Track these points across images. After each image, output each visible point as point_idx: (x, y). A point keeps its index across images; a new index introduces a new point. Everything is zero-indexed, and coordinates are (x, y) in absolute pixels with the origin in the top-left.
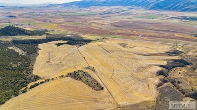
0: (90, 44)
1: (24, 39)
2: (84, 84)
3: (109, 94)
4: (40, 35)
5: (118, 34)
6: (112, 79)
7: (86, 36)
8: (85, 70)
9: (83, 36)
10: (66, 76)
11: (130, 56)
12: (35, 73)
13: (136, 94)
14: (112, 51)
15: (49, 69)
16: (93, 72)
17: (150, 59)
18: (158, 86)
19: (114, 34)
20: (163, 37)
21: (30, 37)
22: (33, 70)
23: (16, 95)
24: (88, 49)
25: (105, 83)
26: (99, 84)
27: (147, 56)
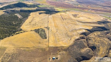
0: (57, 14)
1: (26, 9)
2: (39, 35)
3: (48, 41)
4: (34, 8)
5: (78, 8)
6: (55, 34)
7: (58, 9)
8: (44, 28)
9: (56, 9)
10: (33, 31)
11: (73, 23)
12: (21, 28)
13: (61, 43)
14: (65, 19)
15: (28, 26)
16: (47, 30)
17: (84, 25)
18: (76, 40)
19: (76, 8)
20: (105, 11)
21: (29, 8)
22: (21, 26)
23: (9, 37)
24: (53, 17)
25: (50, 36)
26: (46, 36)
27: (84, 23)
